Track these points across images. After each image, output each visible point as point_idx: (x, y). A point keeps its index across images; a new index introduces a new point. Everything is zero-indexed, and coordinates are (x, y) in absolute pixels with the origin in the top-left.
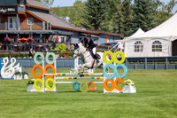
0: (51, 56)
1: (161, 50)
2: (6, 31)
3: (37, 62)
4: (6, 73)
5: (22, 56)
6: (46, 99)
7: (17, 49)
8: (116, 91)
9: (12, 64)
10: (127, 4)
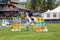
0: (19, 19)
1: (56, 17)
2: (4, 10)
3: (14, 21)
4: (4, 25)
5: (9, 19)
6: (17, 33)
7: (7, 16)
8: (41, 31)
9: (6, 21)
10: (45, 1)
